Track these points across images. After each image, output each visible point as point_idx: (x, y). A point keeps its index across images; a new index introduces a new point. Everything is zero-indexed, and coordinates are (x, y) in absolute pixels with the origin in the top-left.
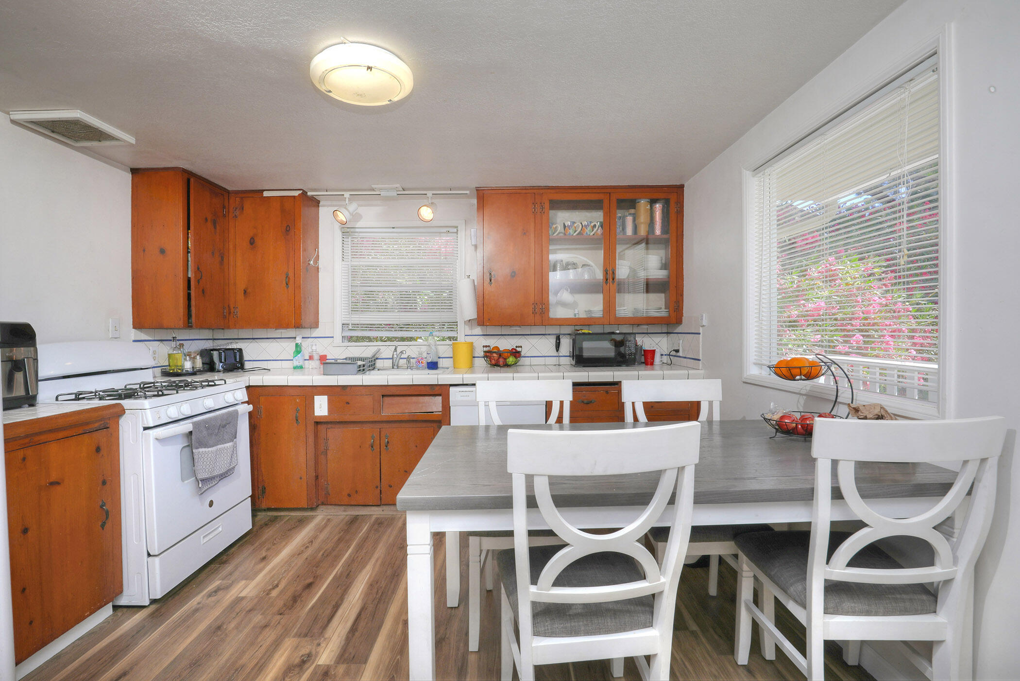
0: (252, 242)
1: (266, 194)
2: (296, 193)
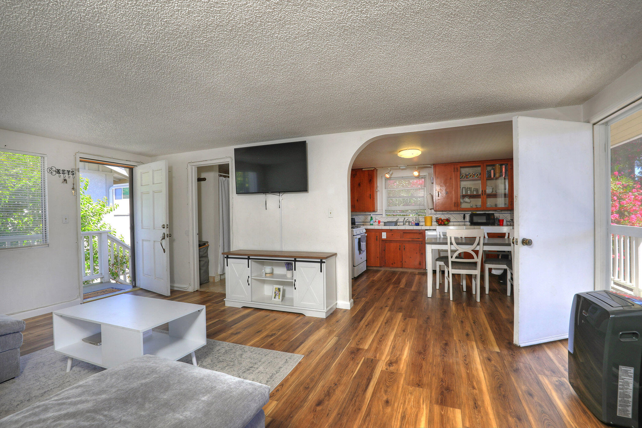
0: (359, 185)
1: (363, 170)
2: (373, 169)
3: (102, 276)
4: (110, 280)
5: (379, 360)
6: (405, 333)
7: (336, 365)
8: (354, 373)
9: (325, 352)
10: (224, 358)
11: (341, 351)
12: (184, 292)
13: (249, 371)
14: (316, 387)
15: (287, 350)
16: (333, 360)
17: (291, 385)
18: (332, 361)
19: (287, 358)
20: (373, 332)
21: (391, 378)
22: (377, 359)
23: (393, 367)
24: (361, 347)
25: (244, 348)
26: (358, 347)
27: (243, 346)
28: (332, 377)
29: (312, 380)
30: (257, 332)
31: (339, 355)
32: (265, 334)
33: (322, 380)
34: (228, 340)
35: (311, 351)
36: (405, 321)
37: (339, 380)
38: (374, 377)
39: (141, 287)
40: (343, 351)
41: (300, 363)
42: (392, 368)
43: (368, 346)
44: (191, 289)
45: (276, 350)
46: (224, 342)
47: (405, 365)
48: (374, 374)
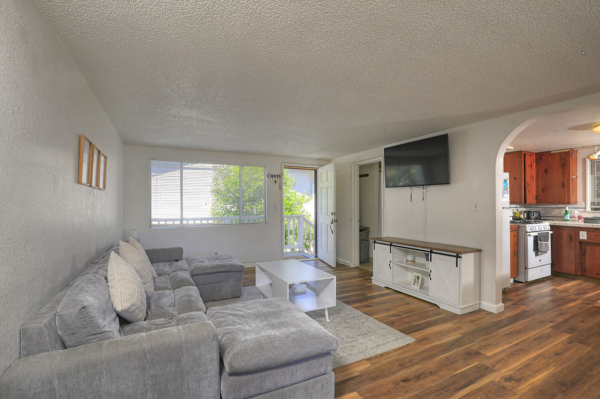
3: (299, 247)
4: (304, 250)
5: (496, 371)
6: (557, 357)
7: (443, 357)
8: (456, 371)
9: (439, 343)
10: (349, 321)
11: (456, 349)
12: (347, 266)
13: (362, 336)
14: (411, 367)
15: (403, 331)
16: (442, 353)
17: (389, 358)
18: (440, 353)
19: (399, 337)
20: (510, 343)
21: (498, 392)
22: (495, 369)
23: (510, 384)
24: (483, 352)
25: (368, 318)
26: (480, 351)
27: (369, 317)
28: (431, 366)
29: (410, 361)
30: (386, 310)
31: (452, 350)
32: (392, 313)
33: (420, 365)
34: (360, 309)
35: (425, 339)
36: (568, 345)
37: (436, 371)
38: (478, 382)
39: (320, 258)
40: (458, 349)
41: (408, 344)
42: (507, 384)
43: (494, 353)
44: (352, 265)
45: (394, 328)
46: (356, 310)
47: (529, 387)
48: (479, 380)
